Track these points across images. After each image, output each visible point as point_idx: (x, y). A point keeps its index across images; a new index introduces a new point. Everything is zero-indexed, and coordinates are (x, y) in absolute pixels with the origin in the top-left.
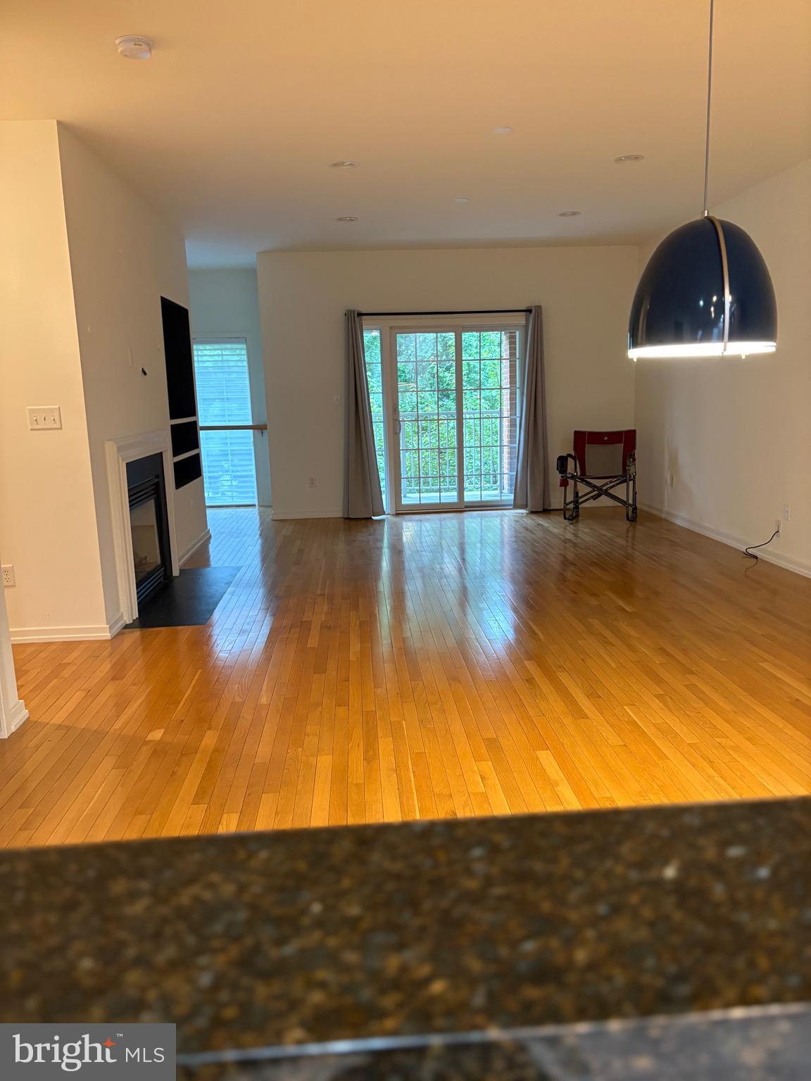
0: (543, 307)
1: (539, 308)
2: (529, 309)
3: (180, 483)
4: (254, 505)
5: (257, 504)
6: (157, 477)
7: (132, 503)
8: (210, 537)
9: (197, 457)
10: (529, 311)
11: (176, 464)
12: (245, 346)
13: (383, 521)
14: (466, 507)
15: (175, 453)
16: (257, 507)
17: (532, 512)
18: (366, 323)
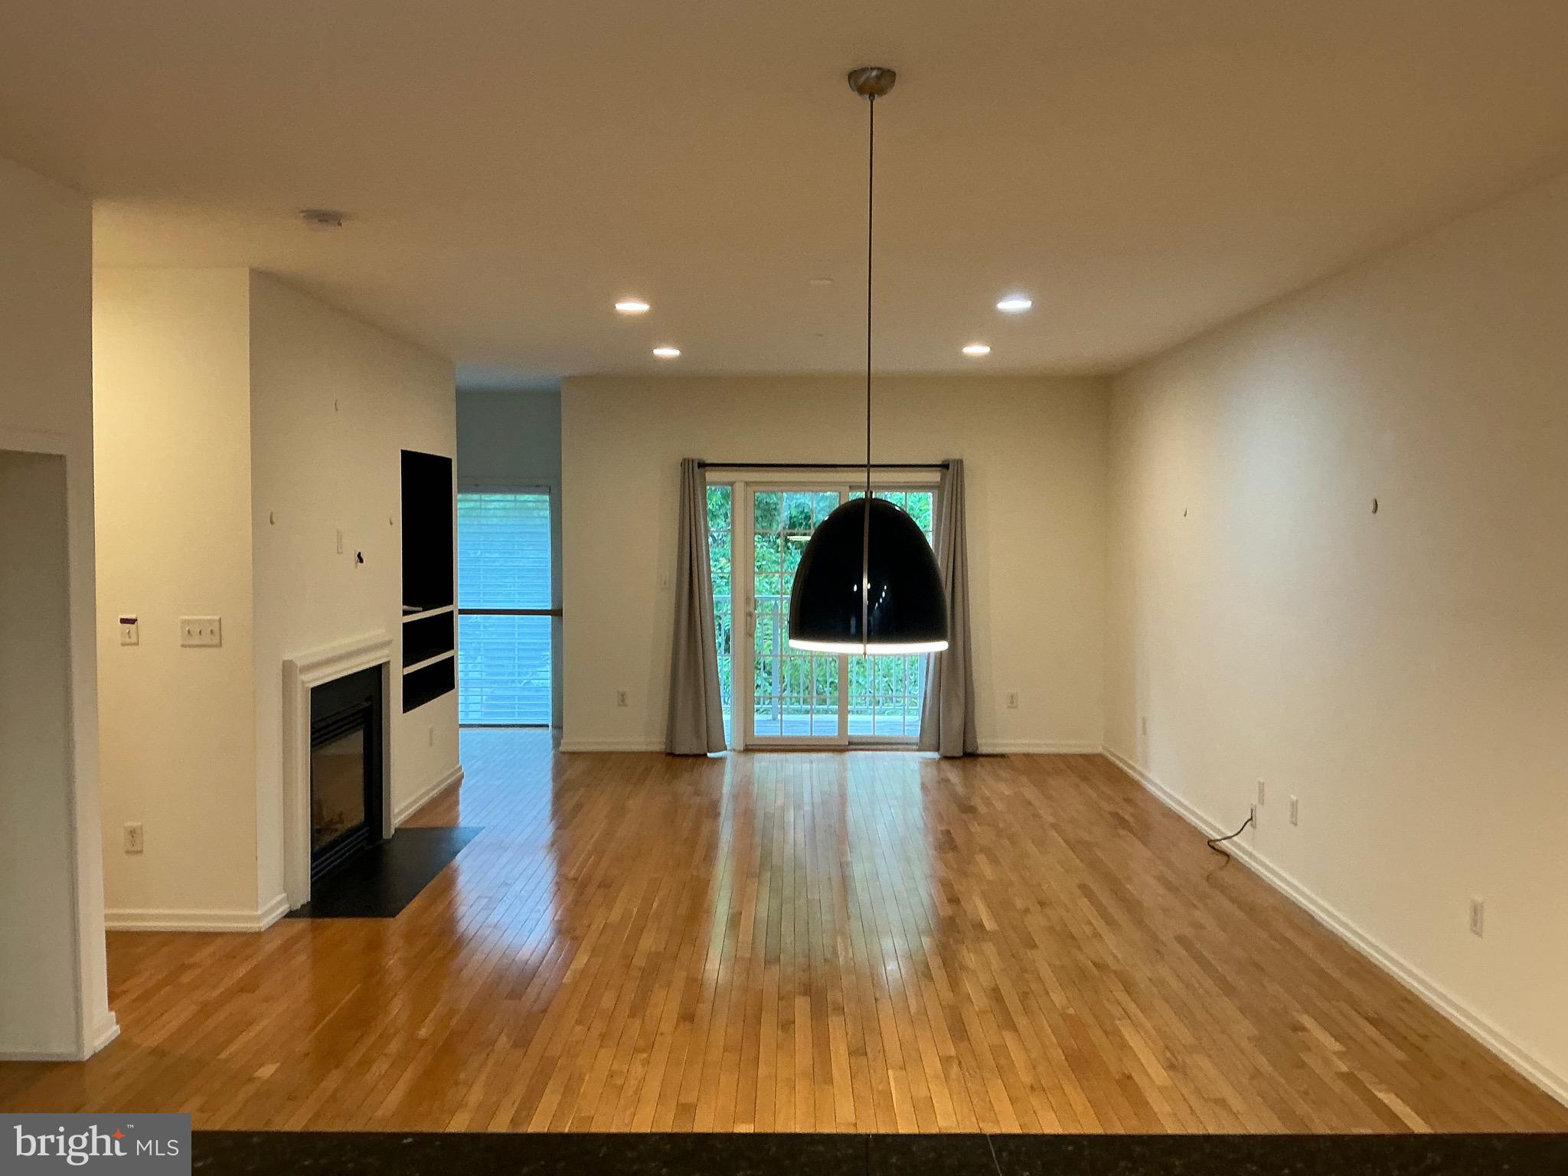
0: (965, 462)
1: (960, 463)
2: (946, 463)
3: (410, 703)
4: (547, 726)
5: (550, 724)
6: (369, 699)
7: (315, 742)
8: (462, 776)
9: (450, 662)
10: (945, 466)
11: (405, 677)
12: (547, 498)
13: (721, 759)
14: (850, 743)
15: (406, 663)
16: (550, 727)
17: (946, 758)
18: (711, 475)
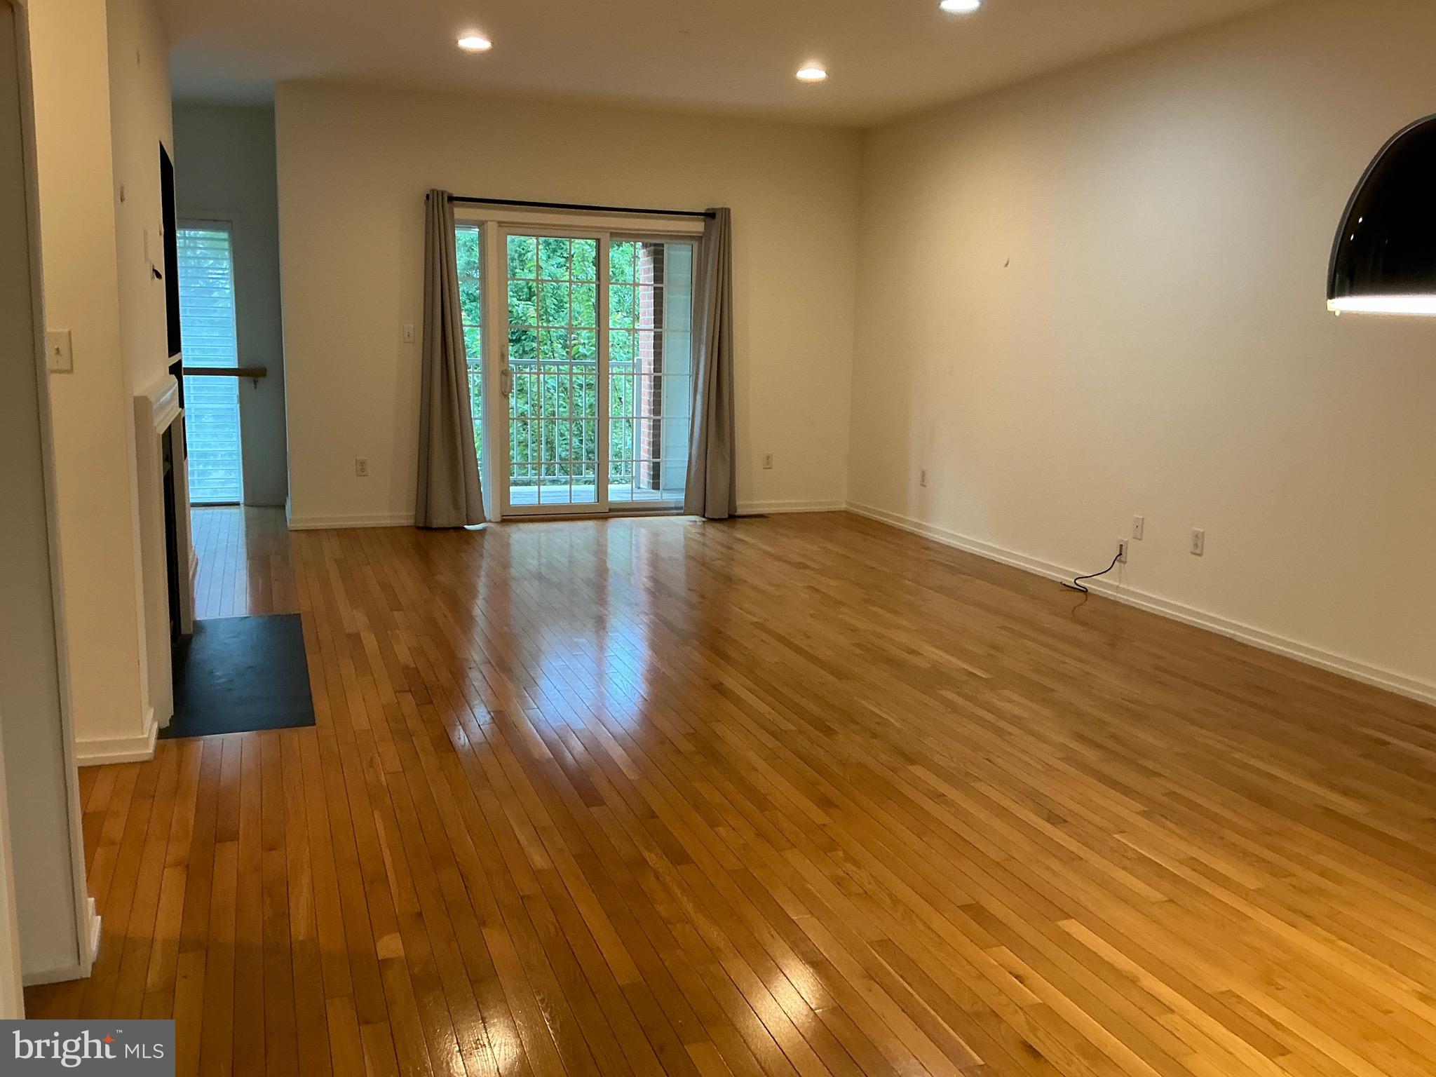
1: (727, 211)
2: (713, 211)
5: (242, 501)
10: (710, 215)
13: (480, 532)
16: (242, 505)
17: (711, 521)
18: (460, 212)
